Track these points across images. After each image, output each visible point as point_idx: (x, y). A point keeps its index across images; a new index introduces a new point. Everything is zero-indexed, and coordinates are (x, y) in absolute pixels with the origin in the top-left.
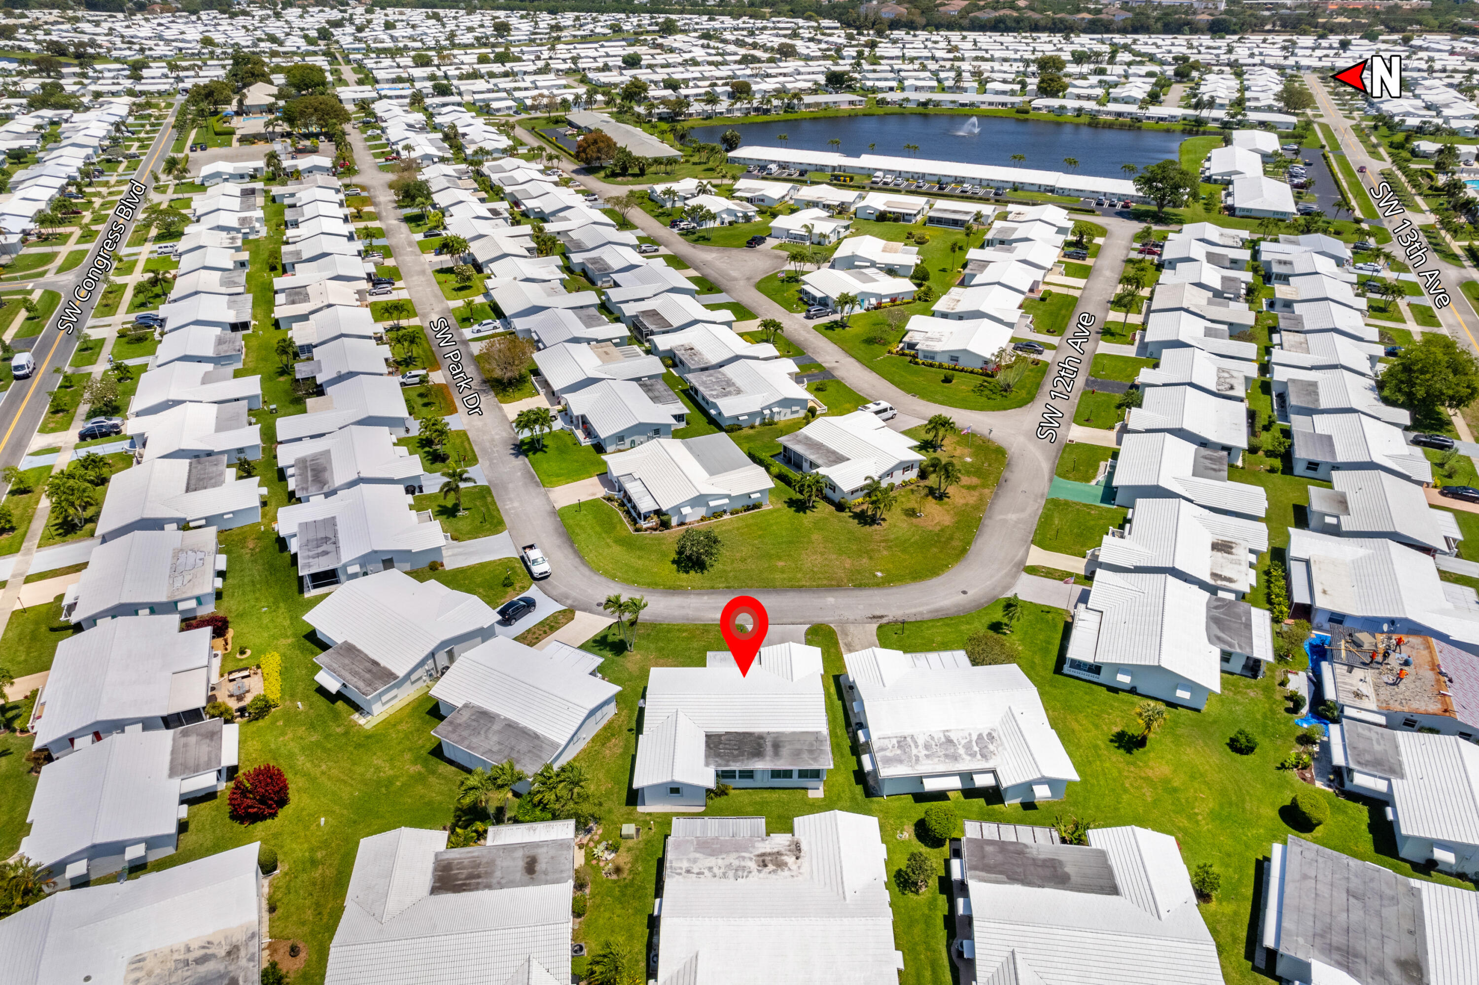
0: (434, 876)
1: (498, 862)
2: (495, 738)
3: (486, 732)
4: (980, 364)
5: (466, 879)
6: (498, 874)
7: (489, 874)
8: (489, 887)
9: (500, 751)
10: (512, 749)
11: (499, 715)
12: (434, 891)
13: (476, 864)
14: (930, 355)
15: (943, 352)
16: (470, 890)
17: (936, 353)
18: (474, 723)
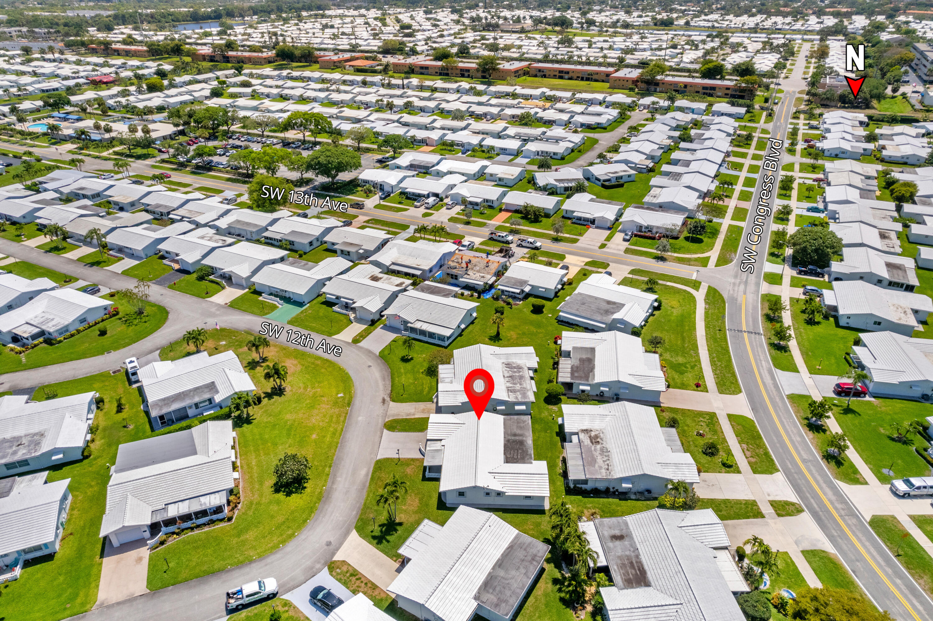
0: (637, 587)
1: (619, 554)
2: (513, 573)
3: (506, 579)
4: (102, 312)
5: (634, 569)
6: (628, 553)
7: (628, 557)
8: (638, 556)
9: (526, 568)
10: (523, 560)
11: (490, 573)
12: (647, 584)
13: (623, 566)
14: (66, 329)
15: (74, 321)
16: (642, 565)
17: (67, 326)
18: (498, 589)
